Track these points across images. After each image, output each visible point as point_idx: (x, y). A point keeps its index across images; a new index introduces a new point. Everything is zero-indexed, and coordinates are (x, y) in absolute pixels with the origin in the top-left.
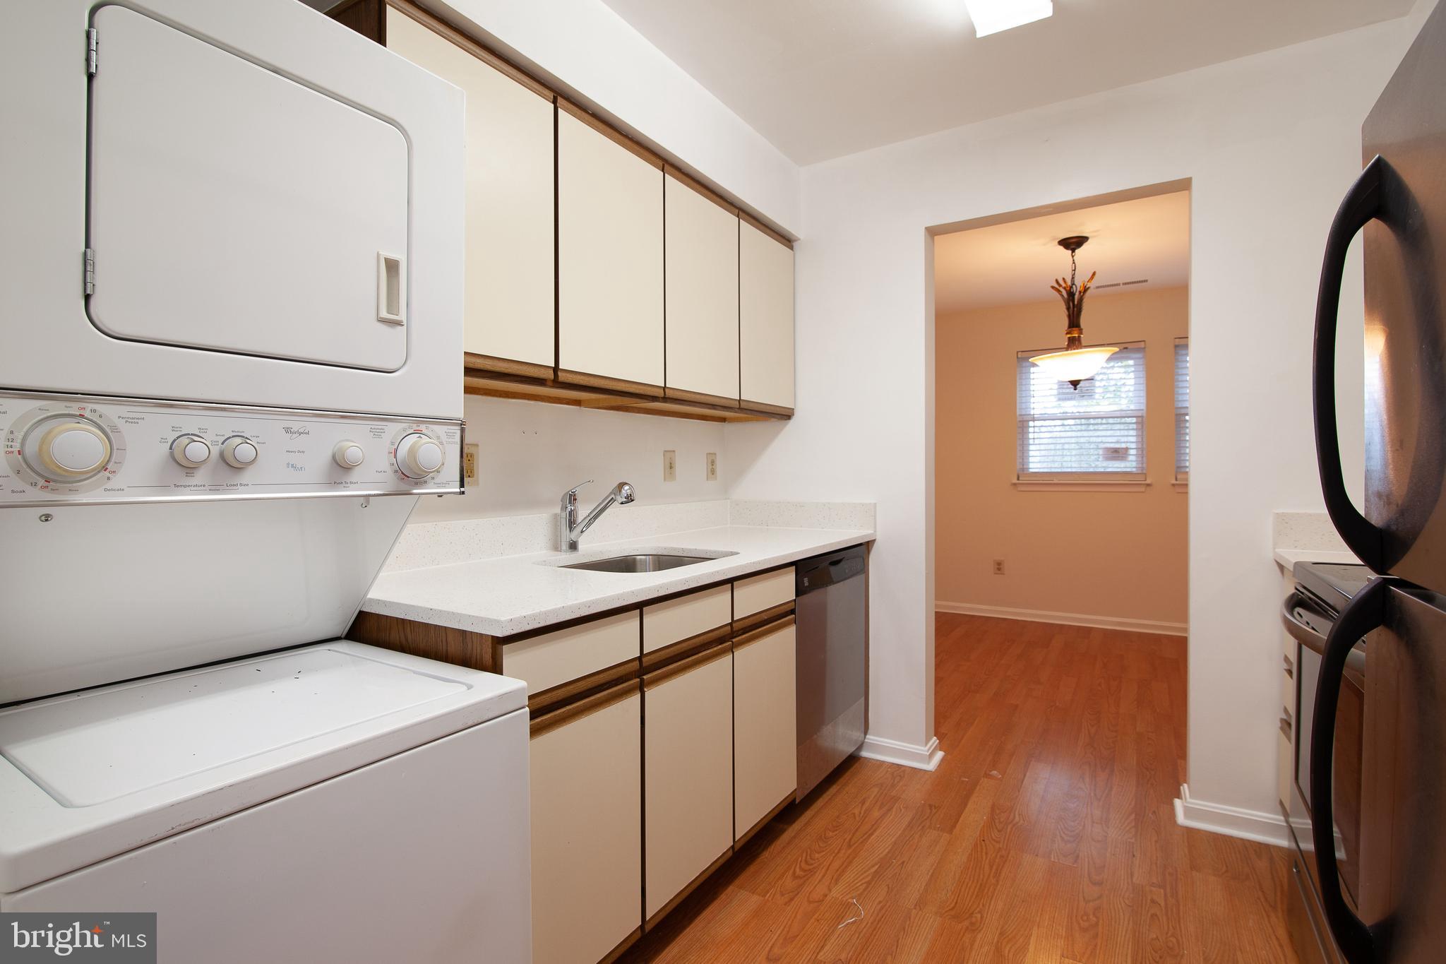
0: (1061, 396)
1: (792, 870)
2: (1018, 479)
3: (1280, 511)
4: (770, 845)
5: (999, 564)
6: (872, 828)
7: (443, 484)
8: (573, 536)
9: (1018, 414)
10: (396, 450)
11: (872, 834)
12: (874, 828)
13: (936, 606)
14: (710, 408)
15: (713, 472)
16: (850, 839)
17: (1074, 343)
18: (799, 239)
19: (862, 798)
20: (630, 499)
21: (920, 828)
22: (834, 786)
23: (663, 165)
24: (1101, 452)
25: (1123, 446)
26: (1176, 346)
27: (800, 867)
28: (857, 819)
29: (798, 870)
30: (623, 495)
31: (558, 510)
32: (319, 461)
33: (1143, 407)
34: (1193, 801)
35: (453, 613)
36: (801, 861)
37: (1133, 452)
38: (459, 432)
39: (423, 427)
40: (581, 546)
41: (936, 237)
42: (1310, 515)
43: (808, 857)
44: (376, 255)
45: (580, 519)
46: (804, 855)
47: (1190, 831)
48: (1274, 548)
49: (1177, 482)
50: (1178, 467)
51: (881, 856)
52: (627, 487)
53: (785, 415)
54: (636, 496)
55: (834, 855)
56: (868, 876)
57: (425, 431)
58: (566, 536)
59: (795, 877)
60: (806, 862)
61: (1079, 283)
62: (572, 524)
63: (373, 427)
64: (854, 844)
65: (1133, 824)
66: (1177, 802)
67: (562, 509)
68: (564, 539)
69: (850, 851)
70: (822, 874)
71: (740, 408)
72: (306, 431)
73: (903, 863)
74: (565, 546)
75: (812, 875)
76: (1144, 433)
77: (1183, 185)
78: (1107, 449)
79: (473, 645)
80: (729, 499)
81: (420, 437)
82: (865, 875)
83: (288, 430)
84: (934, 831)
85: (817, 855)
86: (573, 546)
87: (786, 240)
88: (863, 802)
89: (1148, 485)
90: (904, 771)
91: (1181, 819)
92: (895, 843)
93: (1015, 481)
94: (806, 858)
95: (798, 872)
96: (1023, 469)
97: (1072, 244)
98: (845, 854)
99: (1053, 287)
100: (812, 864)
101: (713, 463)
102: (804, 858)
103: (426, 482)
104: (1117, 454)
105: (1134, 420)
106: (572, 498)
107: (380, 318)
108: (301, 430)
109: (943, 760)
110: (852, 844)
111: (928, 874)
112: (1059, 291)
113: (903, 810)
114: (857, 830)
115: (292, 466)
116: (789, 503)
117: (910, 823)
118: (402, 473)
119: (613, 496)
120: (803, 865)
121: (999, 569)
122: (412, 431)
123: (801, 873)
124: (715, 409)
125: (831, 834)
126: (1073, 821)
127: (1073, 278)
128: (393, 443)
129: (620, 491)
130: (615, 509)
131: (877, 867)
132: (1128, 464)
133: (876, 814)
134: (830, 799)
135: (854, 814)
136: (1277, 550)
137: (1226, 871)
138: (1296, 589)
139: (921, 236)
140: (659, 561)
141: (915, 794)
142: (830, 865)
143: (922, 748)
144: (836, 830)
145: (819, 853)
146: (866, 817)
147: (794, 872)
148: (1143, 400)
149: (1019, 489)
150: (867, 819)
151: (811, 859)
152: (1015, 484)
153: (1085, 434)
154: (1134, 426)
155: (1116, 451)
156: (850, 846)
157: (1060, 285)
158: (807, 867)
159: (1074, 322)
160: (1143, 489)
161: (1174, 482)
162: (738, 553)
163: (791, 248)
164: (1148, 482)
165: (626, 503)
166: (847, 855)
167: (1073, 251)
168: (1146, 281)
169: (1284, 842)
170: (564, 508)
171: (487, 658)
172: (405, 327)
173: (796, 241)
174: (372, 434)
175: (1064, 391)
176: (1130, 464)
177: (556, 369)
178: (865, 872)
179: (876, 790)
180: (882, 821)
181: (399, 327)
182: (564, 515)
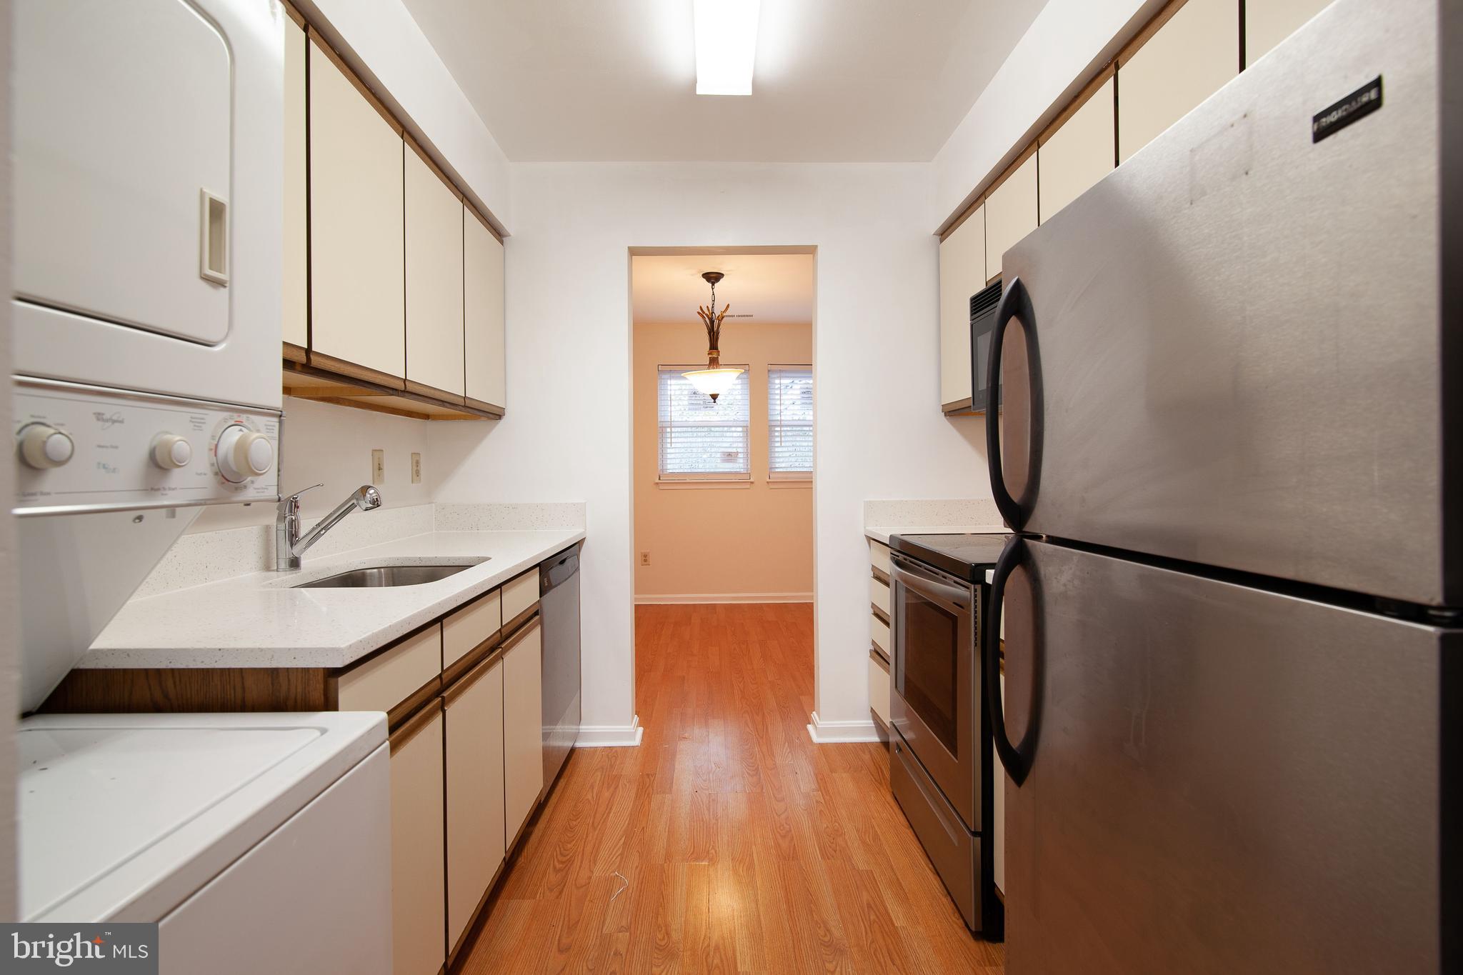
0: (691, 407)
1: (552, 866)
2: (659, 479)
3: (866, 500)
4: (522, 851)
5: (645, 556)
6: (607, 806)
7: (263, 488)
8: (296, 550)
9: (659, 420)
10: (217, 446)
11: (609, 813)
12: (609, 807)
13: (636, 599)
14: (440, 405)
15: (418, 473)
16: (593, 823)
17: (714, 363)
18: (510, 236)
19: (590, 784)
20: (376, 504)
21: (646, 795)
22: (562, 780)
23: (403, 132)
24: (719, 455)
25: (734, 450)
26: (769, 371)
27: (558, 861)
28: (592, 803)
29: (556, 863)
30: (367, 500)
31: (272, 520)
32: (133, 460)
33: (748, 418)
34: (823, 723)
35: (261, 650)
36: (557, 855)
37: (740, 455)
38: (277, 425)
39: (244, 417)
40: (303, 563)
41: (633, 257)
42: (884, 502)
43: (562, 849)
44: (198, 193)
45: (302, 533)
46: (558, 849)
47: (821, 745)
48: (865, 527)
49: (770, 480)
50: (771, 468)
51: (624, 828)
52: (372, 491)
53: (495, 414)
54: (383, 501)
55: (584, 840)
56: (619, 849)
57: (245, 423)
58: (286, 551)
59: (557, 871)
60: (561, 854)
61: (717, 313)
62: (293, 537)
63: (194, 415)
64: (599, 824)
65: (789, 750)
66: (810, 727)
67: (278, 519)
68: (282, 556)
69: (597, 832)
70: (579, 861)
71: (465, 406)
72: (120, 419)
73: (643, 828)
74: (283, 564)
75: (571, 865)
76: (749, 440)
77: (811, 250)
78: (724, 453)
79: (289, 684)
80: (432, 503)
81: (241, 430)
82: (617, 848)
83: (99, 416)
84: (658, 795)
85: (569, 846)
86: (295, 563)
87: (498, 232)
88: (592, 787)
89: (752, 483)
90: (616, 751)
91: (816, 739)
92: (631, 814)
93: (657, 481)
94: (560, 851)
95: (558, 866)
96: (663, 470)
97: (713, 278)
98: (593, 837)
99: (699, 313)
100: (568, 855)
101: (417, 463)
102: (558, 852)
103: (245, 487)
104: (730, 457)
105: (740, 429)
106: (294, 505)
107: (205, 275)
108: (115, 418)
109: (644, 734)
110: (595, 825)
111: (665, 832)
112: (703, 317)
113: (628, 785)
114: (595, 813)
115: (104, 467)
116: (501, 505)
117: (637, 794)
118: (223, 476)
119: (355, 501)
120: (560, 858)
121: (645, 561)
122: (233, 423)
123: (561, 866)
124: (444, 406)
125: (575, 823)
126: (752, 758)
127: (713, 307)
128: (213, 437)
129: (364, 496)
130: (356, 516)
131: (623, 839)
132: (736, 465)
133: (607, 794)
134: (562, 792)
135: (588, 799)
136: (867, 528)
137: (850, 768)
138: (891, 553)
139: (625, 254)
140: (393, 574)
141: (630, 768)
142: (583, 850)
143: (630, 727)
144: (578, 818)
145: (570, 843)
146: (599, 800)
147: (554, 867)
148: (748, 413)
149: (661, 487)
150: (600, 801)
151: (565, 850)
152: (657, 483)
153: (708, 440)
154: (741, 434)
155: (729, 454)
156: (595, 829)
157: (704, 312)
158: (564, 859)
159: (714, 346)
160: (748, 486)
161: (768, 480)
162: (488, 559)
163: (502, 242)
164: (752, 480)
165: (371, 508)
166: (595, 837)
167: (713, 284)
168: (752, 316)
169: (876, 739)
170: (281, 518)
171: (317, 695)
172: (228, 288)
173: (506, 236)
174: (192, 424)
175: (693, 402)
176: (739, 466)
177: (309, 350)
178: (615, 847)
179: (599, 774)
180: (613, 800)
181: (222, 289)
182: (282, 526)
